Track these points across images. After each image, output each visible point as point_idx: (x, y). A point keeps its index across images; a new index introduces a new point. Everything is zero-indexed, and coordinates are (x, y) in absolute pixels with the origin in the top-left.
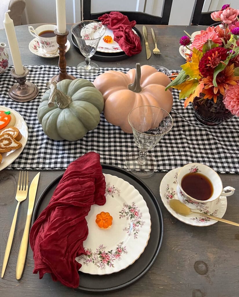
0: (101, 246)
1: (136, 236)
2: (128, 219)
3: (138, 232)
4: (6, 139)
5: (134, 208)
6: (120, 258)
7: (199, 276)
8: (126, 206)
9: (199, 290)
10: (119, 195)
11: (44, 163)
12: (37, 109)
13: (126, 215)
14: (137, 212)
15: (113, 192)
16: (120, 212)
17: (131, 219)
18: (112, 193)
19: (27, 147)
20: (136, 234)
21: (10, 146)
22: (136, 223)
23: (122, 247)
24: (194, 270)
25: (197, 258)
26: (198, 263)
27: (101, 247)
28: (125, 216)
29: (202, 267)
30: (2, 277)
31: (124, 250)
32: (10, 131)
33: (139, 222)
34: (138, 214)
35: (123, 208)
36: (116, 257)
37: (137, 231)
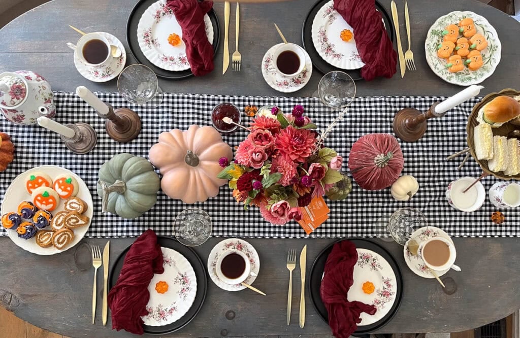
1: (185, 299)
2: (180, 284)
4: (73, 218)
5: (186, 277)
6: (172, 314)
7: (228, 320)
8: (179, 274)
9: (225, 329)
10: (175, 265)
11: (112, 232)
12: (97, 174)
14: (188, 280)
16: (175, 279)
18: (169, 263)
19: (94, 219)
20: (185, 297)
21: (78, 223)
22: (186, 289)
23: (174, 306)
24: (225, 317)
25: (229, 308)
26: (229, 312)
27: (159, 306)
28: (178, 282)
29: (231, 315)
30: (93, 323)
31: (175, 309)
32: (75, 203)
33: (188, 288)
35: (178, 276)
36: (169, 314)
37: (186, 295)
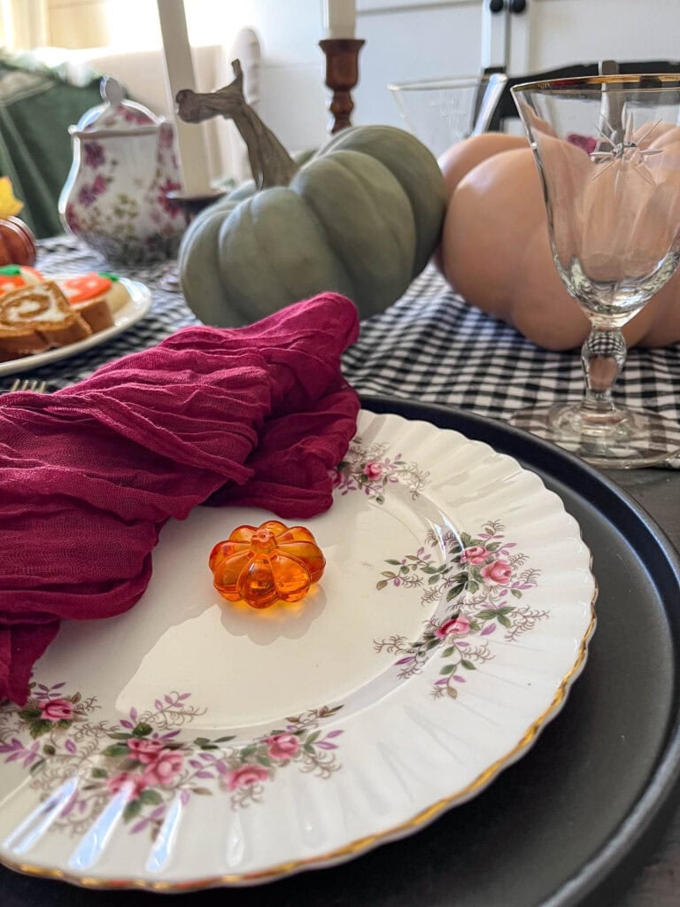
0: (174, 698)
1: (453, 683)
2: (431, 595)
3: (475, 664)
4: (33, 298)
5: (489, 548)
6: (251, 792)
10: (415, 492)
13: (425, 581)
14: (504, 567)
15: (386, 480)
16: (395, 563)
17: (450, 598)
18: (381, 483)
20: (461, 671)
22: (480, 616)
23: (311, 730)
27: (166, 705)
28: (416, 582)
31: (317, 748)
33: (501, 614)
34: (507, 574)
35: (422, 550)
36: (227, 780)
37: (472, 659)
